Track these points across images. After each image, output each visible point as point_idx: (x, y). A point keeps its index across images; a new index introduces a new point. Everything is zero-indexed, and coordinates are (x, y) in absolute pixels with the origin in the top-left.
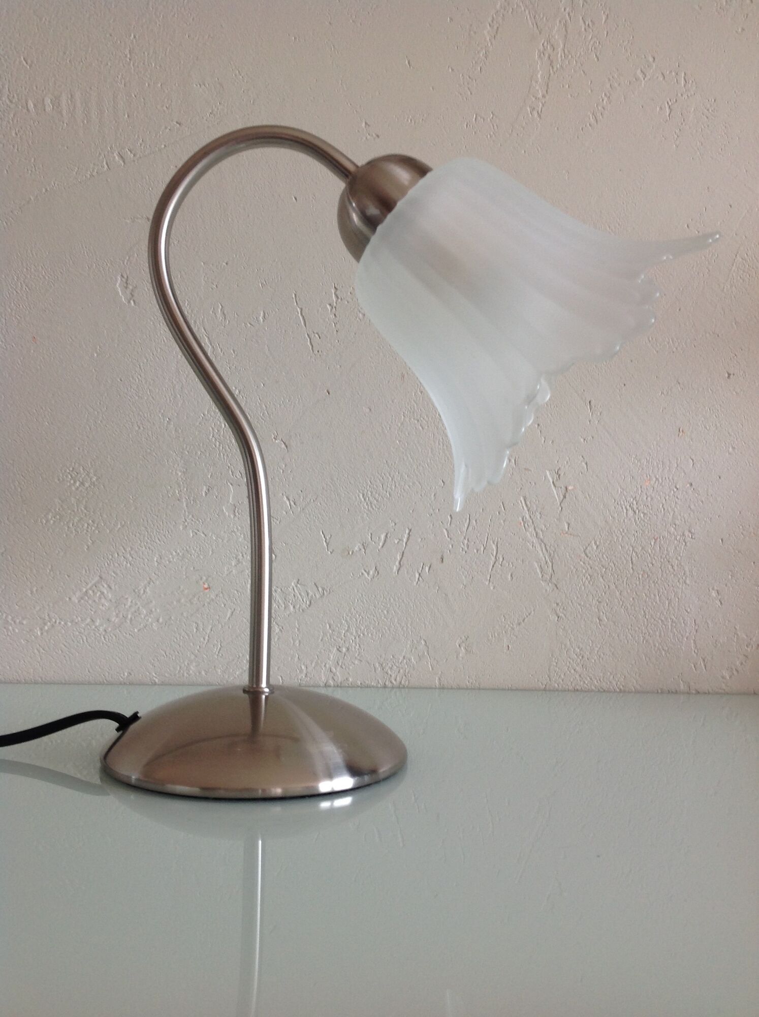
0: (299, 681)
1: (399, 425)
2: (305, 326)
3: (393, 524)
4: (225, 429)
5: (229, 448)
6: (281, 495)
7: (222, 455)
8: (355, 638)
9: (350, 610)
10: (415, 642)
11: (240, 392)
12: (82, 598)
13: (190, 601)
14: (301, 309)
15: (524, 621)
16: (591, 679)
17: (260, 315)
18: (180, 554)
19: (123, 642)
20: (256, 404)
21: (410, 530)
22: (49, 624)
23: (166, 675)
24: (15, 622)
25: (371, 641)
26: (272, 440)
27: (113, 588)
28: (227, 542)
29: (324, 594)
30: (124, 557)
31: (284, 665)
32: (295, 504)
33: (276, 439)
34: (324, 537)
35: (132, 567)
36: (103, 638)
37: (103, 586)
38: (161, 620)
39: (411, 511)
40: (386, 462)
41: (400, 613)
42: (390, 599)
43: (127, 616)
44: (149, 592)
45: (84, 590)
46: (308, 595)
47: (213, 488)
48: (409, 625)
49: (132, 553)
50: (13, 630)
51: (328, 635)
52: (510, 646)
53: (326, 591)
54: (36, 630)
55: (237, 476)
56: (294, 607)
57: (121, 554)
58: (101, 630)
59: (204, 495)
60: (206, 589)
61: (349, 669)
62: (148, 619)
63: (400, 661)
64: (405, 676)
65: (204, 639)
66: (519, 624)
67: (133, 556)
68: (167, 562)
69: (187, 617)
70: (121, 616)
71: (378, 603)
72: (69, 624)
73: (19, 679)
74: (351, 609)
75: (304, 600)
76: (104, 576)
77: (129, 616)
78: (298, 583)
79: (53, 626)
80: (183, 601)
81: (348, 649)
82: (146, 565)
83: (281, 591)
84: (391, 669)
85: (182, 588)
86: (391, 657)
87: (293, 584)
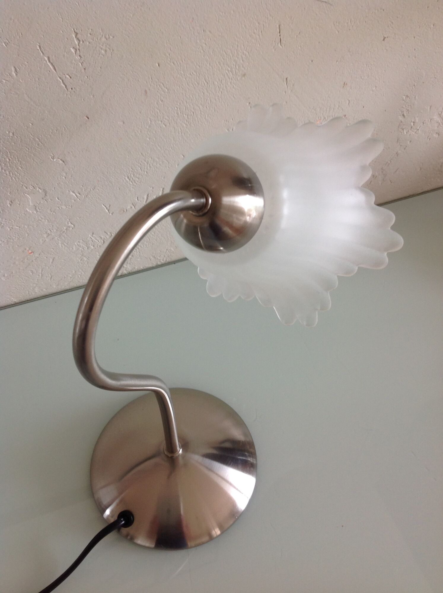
1: (148, 127)
2: (55, 70)
3: (152, 188)
4: (10, 162)
5: (18, 173)
6: (68, 191)
7: (14, 178)
11: (13, 134)
13: (22, 261)
14: (49, 58)
17: (12, 71)
18: (5, 241)
20: (30, 139)
21: (164, 189)
25: (146, 248)
26: (51, 160)
28: (37, 226)
32: (79, 194)
33: (53, 159)
34: (105, 206)
38: (6, 275)
39: (163, 179)
40: (142, 154)
46: (101, 238)
47: (15, 200)
48: (168, 235)
55: (31, 188)
56: (94, 246)
59: (9, 206)
60: (31, 253)
63: (165, 252)
64: (168, 257)
65: (39, 276)
69: (23, 269)
75: (100, 241)
78: (93, 234)
80: (17, 263)
83: (82, 241)
84: (160, 256)
85: (14, 257)
86: (159, 252)
87: (90, 236)
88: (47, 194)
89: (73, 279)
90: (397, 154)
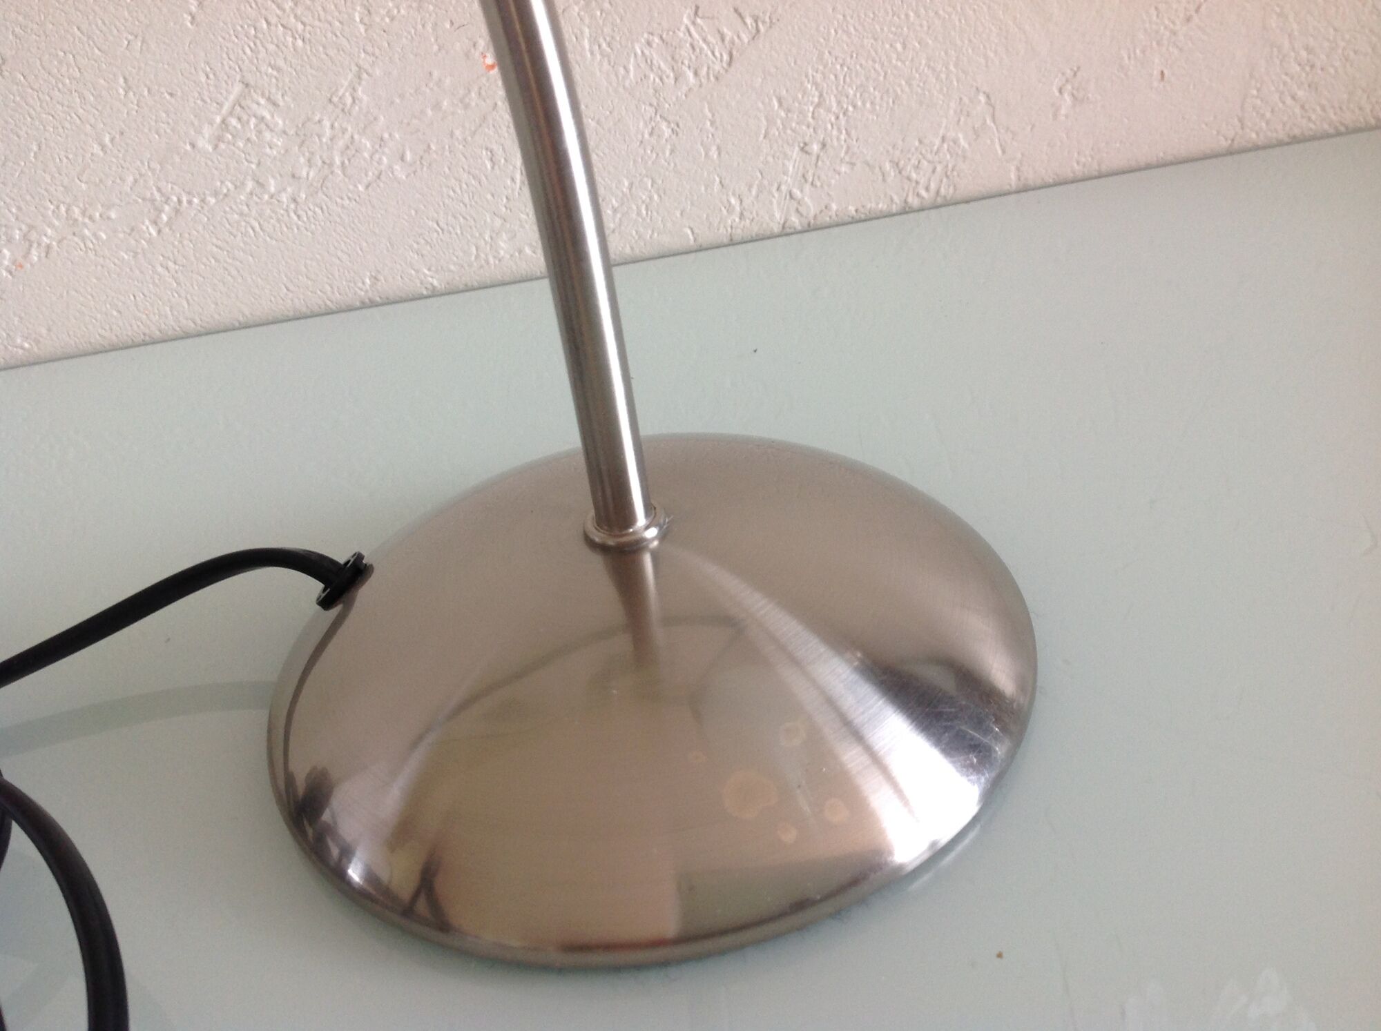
0: (729, 229)
8: (837, 118)
9: (820, 57)
10: (966, 100)
12: (220, 139)
13: (461, 101)
15: (1197, 10)
16: (1323, 109)
19: (340, 216)
22: (167, 208)
23: (452, 267)
24: (91, 218)
25: (870, 117)
27: (281, 104)
29: (758, 31)
30: (282, 25)
31: (692, 204)
35: (308, 48)
36: (295, 218)
37: (258, 104)
38: (408, 156)
41: (930, 42)
42: (907, 16)
43: (332, 159)
44: (365, 98)
45: (218, 119)
46: (723, 40)
48: (952, 68)
49: (299, 12)
50: (95, 235)
51: (779, 122)
52: (1166, 72)
53: (764, 22)
54: (144, 228)
56: (696, 74)
57: (273, 20)
58: (285, 199)
60: (492, 67)
61: (829, 185)
62: (380, 159)
63: (935, 148)
64: (947, 177)
65: (513, 180)
66: (1189, 19)
67: (304, 19)
68: (387, 20)
69: (465, 140)
70: (320, 163)
71: (882, 29)
72: (212, 201)
73: (147, 331)
74: (823, 53)
75: (717, 54)
76: (250, 79)
77: (337, 161)
78: (696, 14)
79: (177, 211)
80: (445, 104)
81: (824, 145)
82: (339, 34)
83: (661, 43)
84: (917, 167)
85: (436, 74)
86: (917, 143)
87: (685, 20)
89: (620, 219)
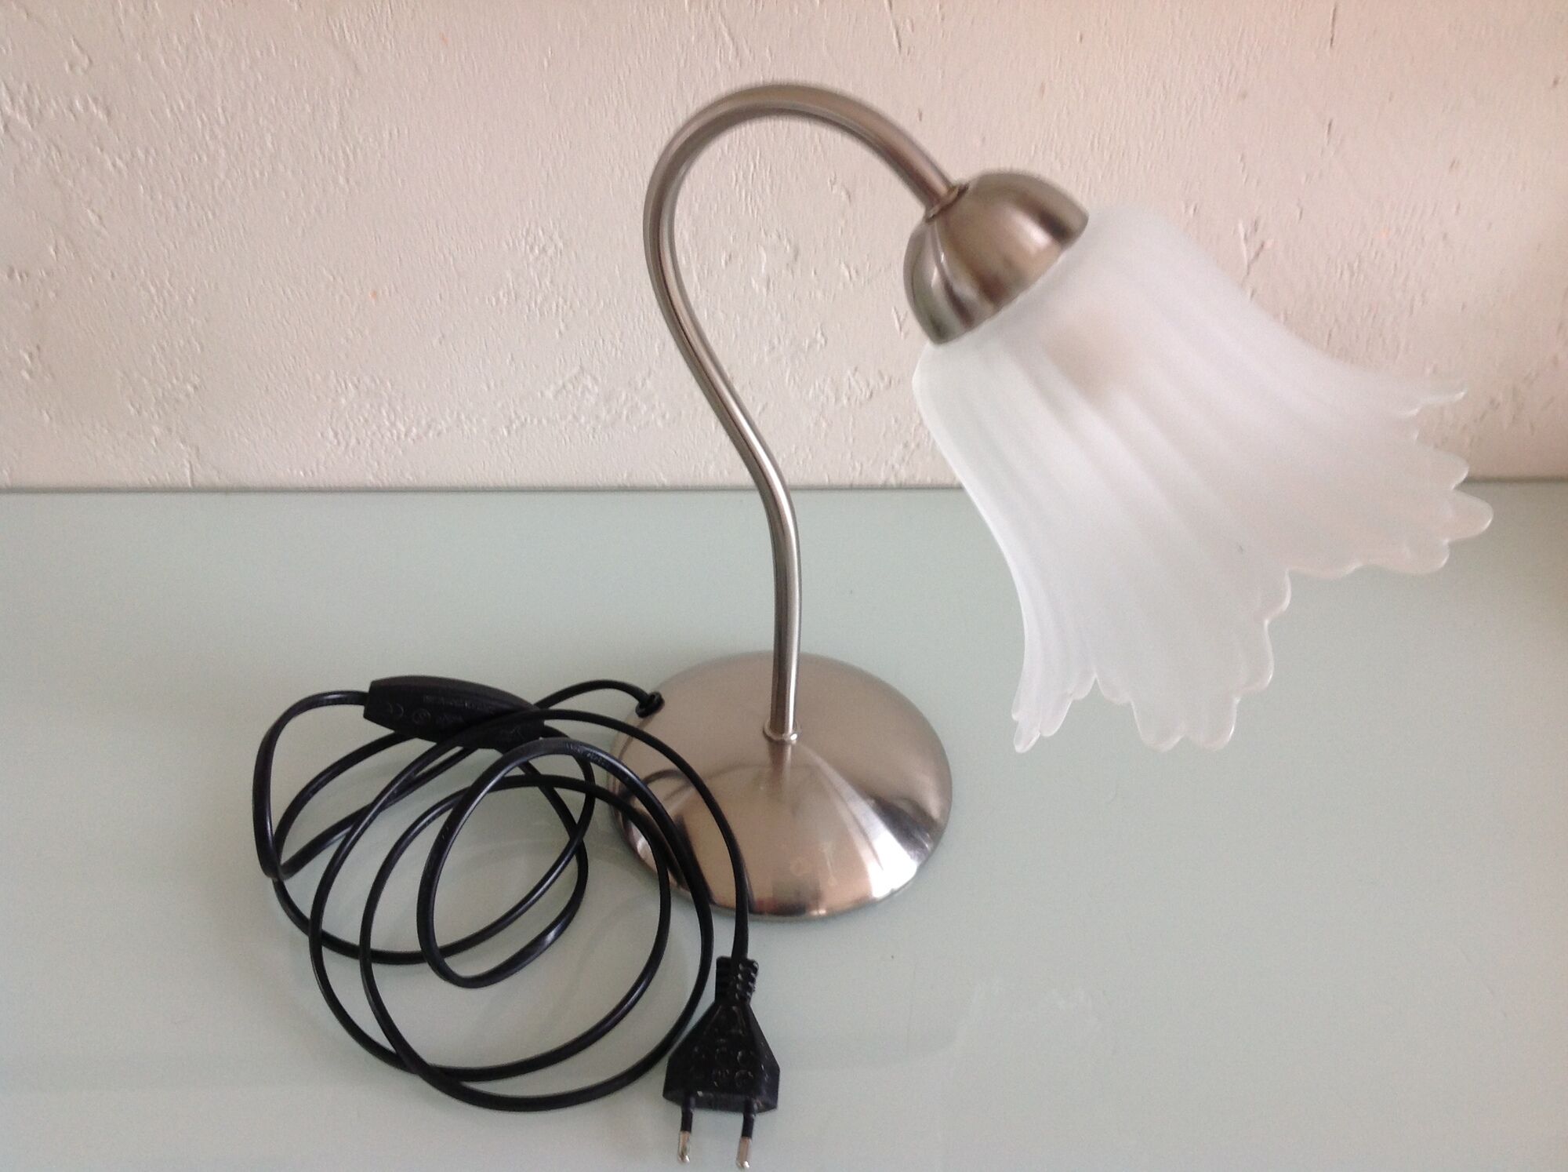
2: (891, 7)
5: (761, 198)
6: (837, 262)
7: (750, 208)
12: (558, 393)
19: (618, 440)
22: (517, 422)
23: (678, 477)
24: (470, 420)
26: (827, 186)
27: (600, 380)
28: (758, 323)
29: (892, 384)
31: (832, 462)
32: (857, 273)
33: (832, 186)
34: (898, 314)
35: (624, 356)
36: (592, 437)
37: (586, 379)
43: (622, 413)
45: (561, 383)
46: (868, 385)
47: (737, 254)
50: (470, 429)
53: (896, 380)
54: (501, 430)
55: (773, 237)
56: (849, 399)
57: (607, 340)
58: (588, 428)
59: (723, 264)
61: (918, 466)
62: (650, 416)
67: (625, 343)
70: (614, 413)
72: (545, 422)
73: (487, 485)
75: (863, 391)
76: (585, 366)
78: (855, 370)
83: (831, 381)
87: (849, 372)
88: (799, 258)
90: (1555, 361)
